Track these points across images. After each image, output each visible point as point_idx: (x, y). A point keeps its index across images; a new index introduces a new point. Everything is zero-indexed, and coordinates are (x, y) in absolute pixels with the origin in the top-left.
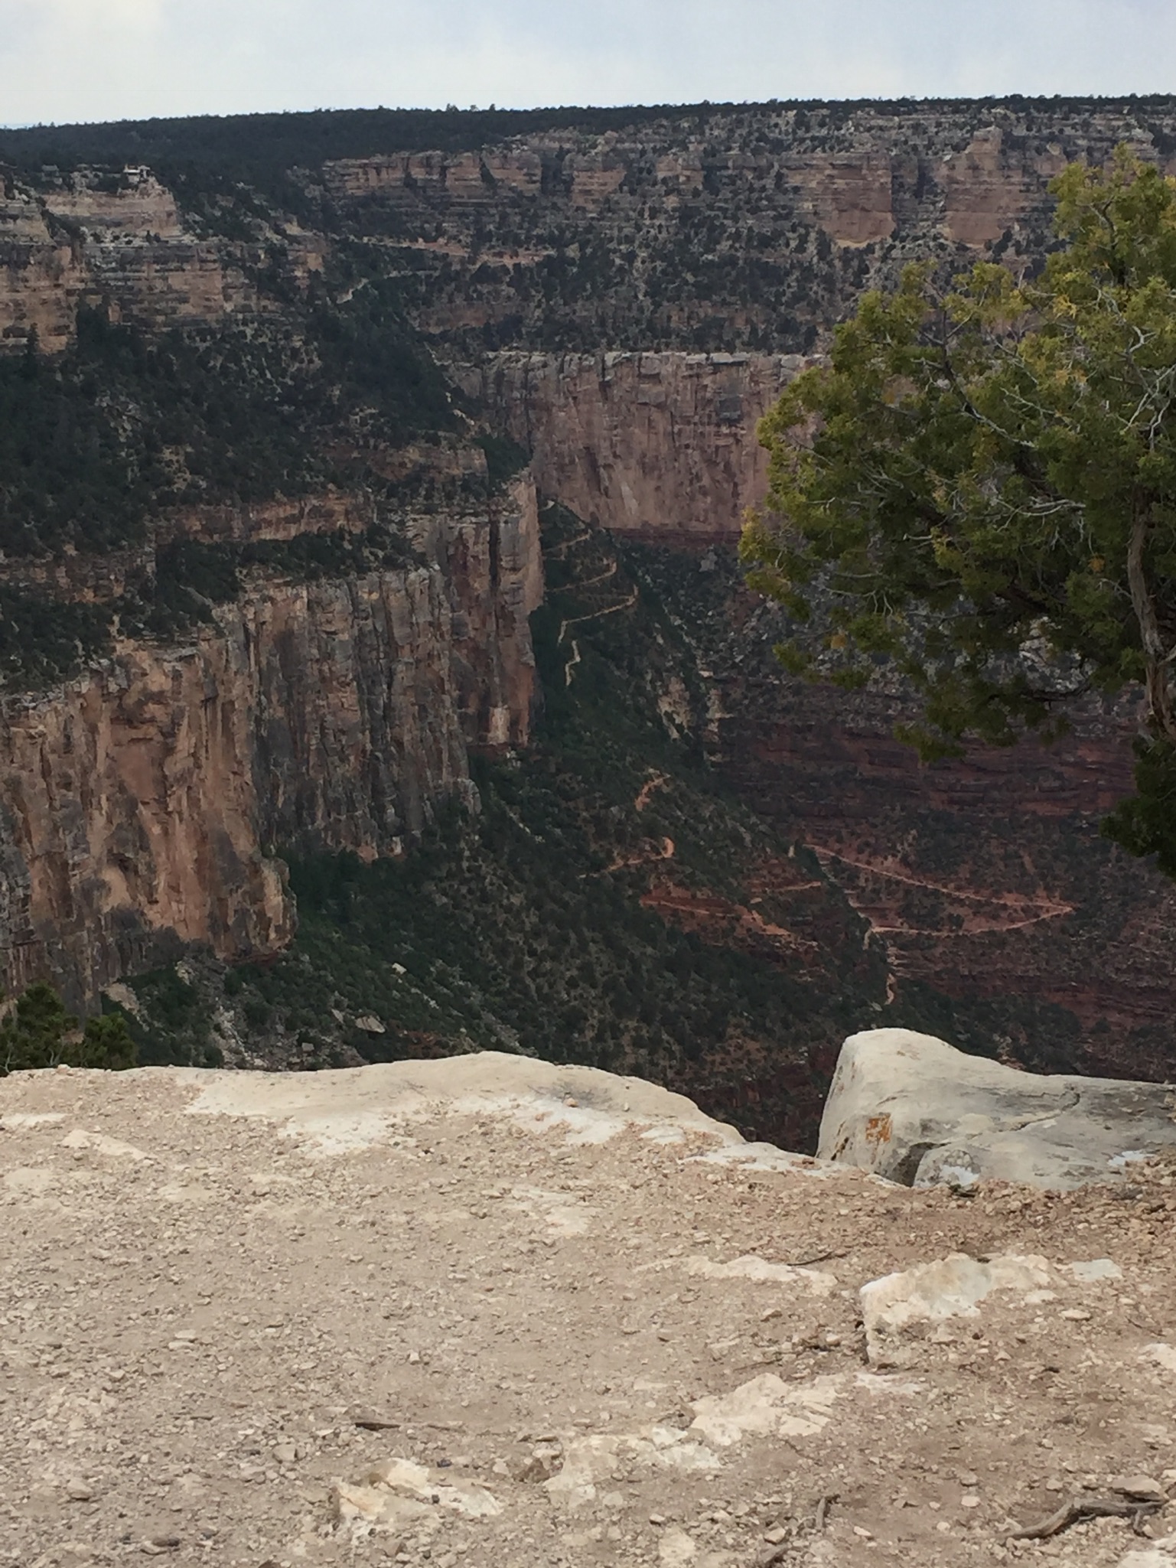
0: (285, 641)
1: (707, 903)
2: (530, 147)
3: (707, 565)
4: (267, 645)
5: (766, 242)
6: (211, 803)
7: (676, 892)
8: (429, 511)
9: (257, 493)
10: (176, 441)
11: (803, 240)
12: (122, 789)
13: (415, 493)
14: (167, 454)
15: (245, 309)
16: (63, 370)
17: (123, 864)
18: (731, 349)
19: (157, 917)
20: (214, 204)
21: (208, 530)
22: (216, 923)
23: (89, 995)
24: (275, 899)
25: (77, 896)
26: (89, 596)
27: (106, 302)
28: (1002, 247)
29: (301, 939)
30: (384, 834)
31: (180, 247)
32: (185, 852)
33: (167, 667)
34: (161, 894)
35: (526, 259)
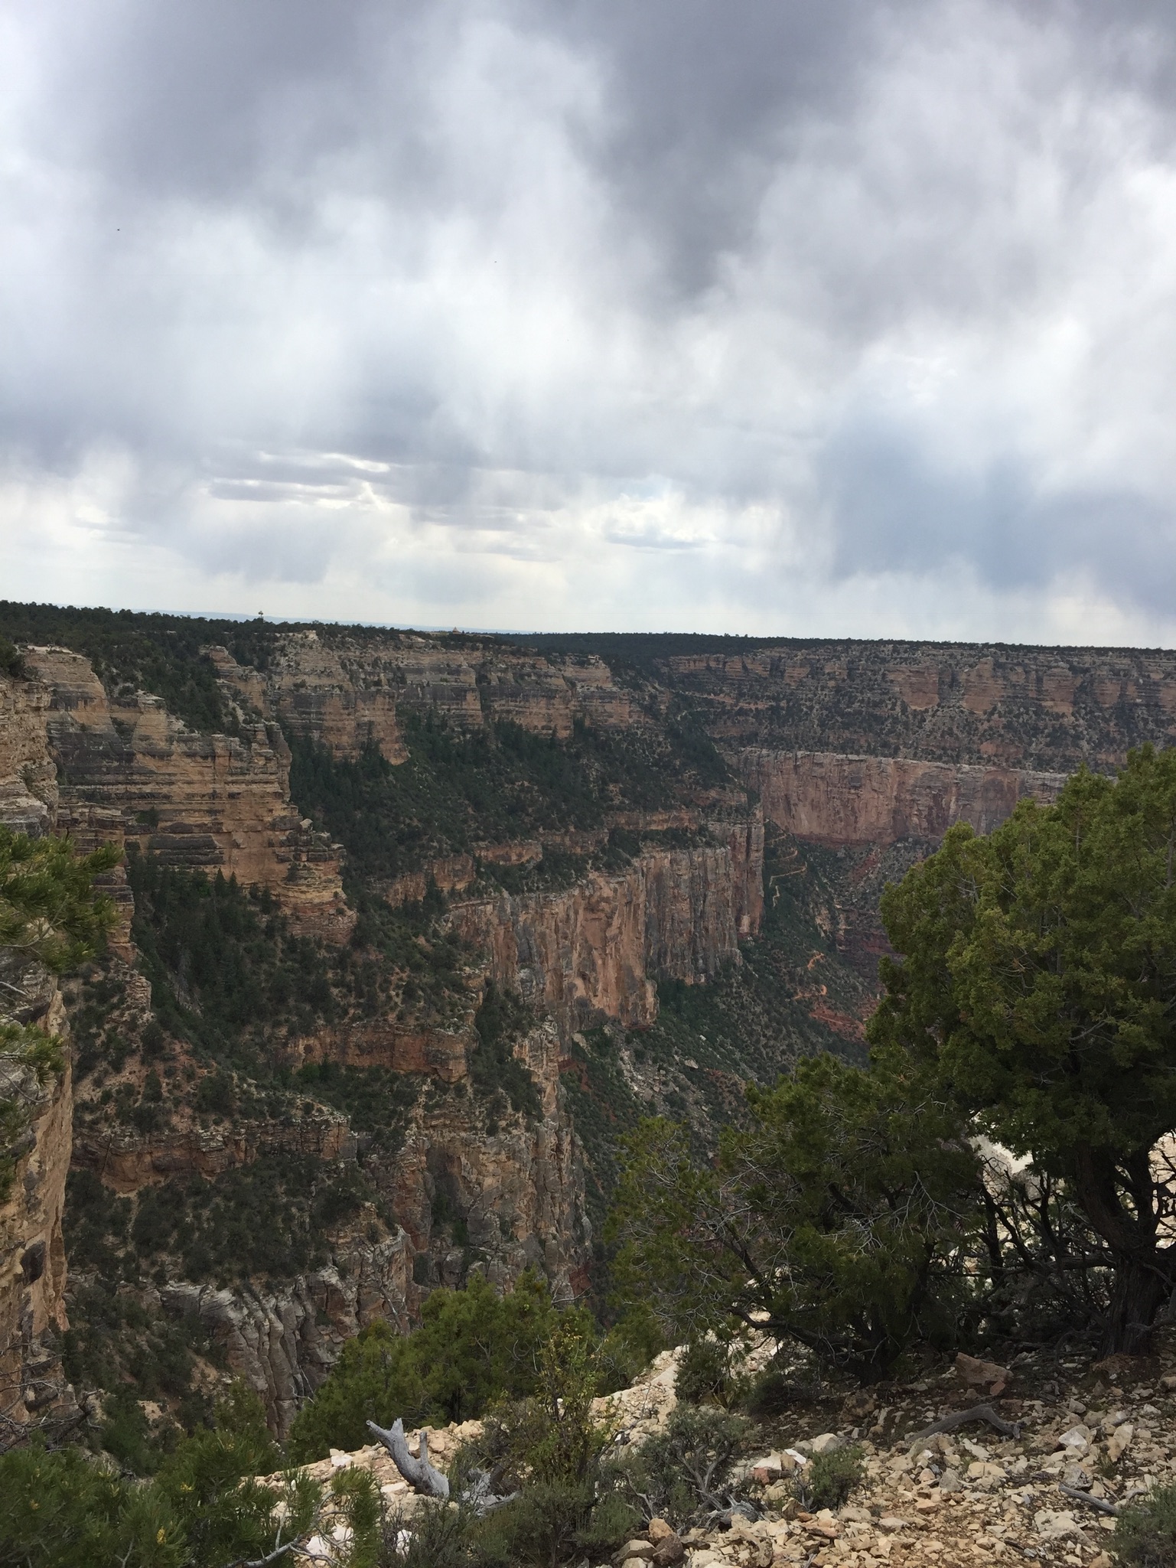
0: (659, 877)
1: (842, 1019)
2: (764, 655)
3: (840, 855)
4: (651, 877)
5: (876, 705)
6: (625, 951)
7: (829, 1012)
8: (719, 820)
9: (650, 807)
10: (616, 781)
11: (894, 705)
12: (586, 941)
13: (713, 812)
14: (611, 787)
15: (638, 722)
16: (567, 746)
17: (584, 977)
18: (858, 753)
19: (598, 1003)
20: (627, 674)
21: (628, 823)
22: (623, 1008)
23: (567, 1038)
24: (650, 999)
25: (565, 991)
26: (579, 850)
27: (585, 715)
28: (992, 713)
29: (660, 1020)
30: (697, 971)
31: (611, 692)
32: (612, 974)
33: (612, 886)
34: (599, 993)
35: (761, 706)
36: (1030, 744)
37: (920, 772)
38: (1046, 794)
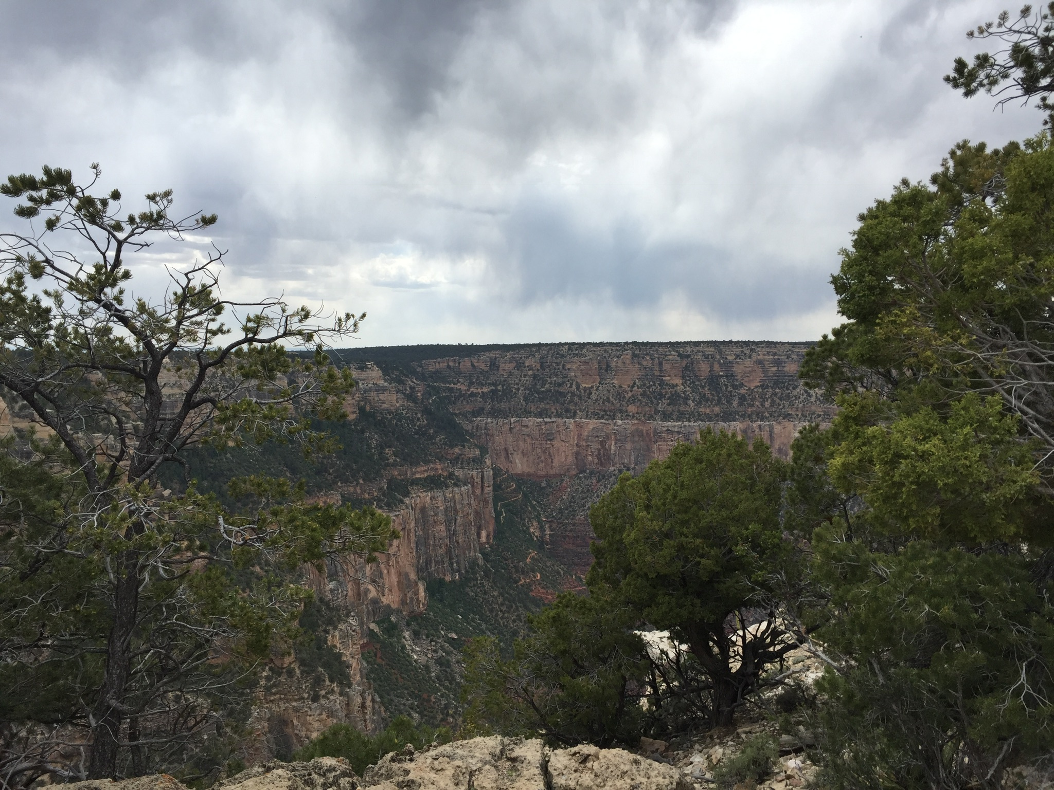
0: (423, 510)
1: (551, 594)
2: (485, 356)
3: (543, 485)
4: (418, 511)
5: (560, 385)
6: (403, 562)
7: (542, 591)
8: (462, 468)
9: (415, 463)
10: (390, 447)
11: (571, 384)
13: (457, 462)
14: (387, 451)
15: (403, 405)
16: (354, 425)
17: (374, 582)
18: (550, 418)
19: (385, 600)
20: (393, 374)
21: (399, 474)
22: (403, 602)
23: (365, 627)
24: (422, 594)
25: (362, 594)
26: (367, 496)
27: (366, 403)
28: (633, 387)
29: (429, 607)
30: (453, 572)
31: (384, 387)
32: (394, 579)
34: (386, 593)
35: (485, 390)
36: (658, 405)
37: (591, 427)
38: (670, 436)
